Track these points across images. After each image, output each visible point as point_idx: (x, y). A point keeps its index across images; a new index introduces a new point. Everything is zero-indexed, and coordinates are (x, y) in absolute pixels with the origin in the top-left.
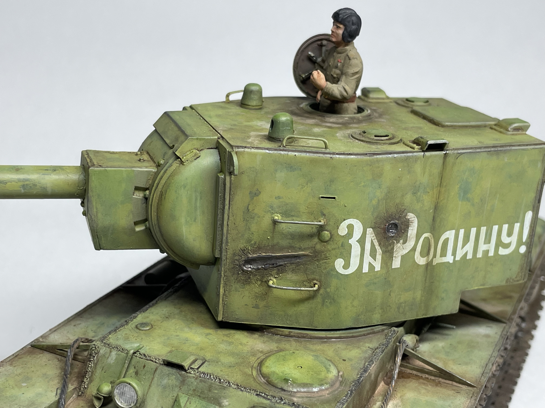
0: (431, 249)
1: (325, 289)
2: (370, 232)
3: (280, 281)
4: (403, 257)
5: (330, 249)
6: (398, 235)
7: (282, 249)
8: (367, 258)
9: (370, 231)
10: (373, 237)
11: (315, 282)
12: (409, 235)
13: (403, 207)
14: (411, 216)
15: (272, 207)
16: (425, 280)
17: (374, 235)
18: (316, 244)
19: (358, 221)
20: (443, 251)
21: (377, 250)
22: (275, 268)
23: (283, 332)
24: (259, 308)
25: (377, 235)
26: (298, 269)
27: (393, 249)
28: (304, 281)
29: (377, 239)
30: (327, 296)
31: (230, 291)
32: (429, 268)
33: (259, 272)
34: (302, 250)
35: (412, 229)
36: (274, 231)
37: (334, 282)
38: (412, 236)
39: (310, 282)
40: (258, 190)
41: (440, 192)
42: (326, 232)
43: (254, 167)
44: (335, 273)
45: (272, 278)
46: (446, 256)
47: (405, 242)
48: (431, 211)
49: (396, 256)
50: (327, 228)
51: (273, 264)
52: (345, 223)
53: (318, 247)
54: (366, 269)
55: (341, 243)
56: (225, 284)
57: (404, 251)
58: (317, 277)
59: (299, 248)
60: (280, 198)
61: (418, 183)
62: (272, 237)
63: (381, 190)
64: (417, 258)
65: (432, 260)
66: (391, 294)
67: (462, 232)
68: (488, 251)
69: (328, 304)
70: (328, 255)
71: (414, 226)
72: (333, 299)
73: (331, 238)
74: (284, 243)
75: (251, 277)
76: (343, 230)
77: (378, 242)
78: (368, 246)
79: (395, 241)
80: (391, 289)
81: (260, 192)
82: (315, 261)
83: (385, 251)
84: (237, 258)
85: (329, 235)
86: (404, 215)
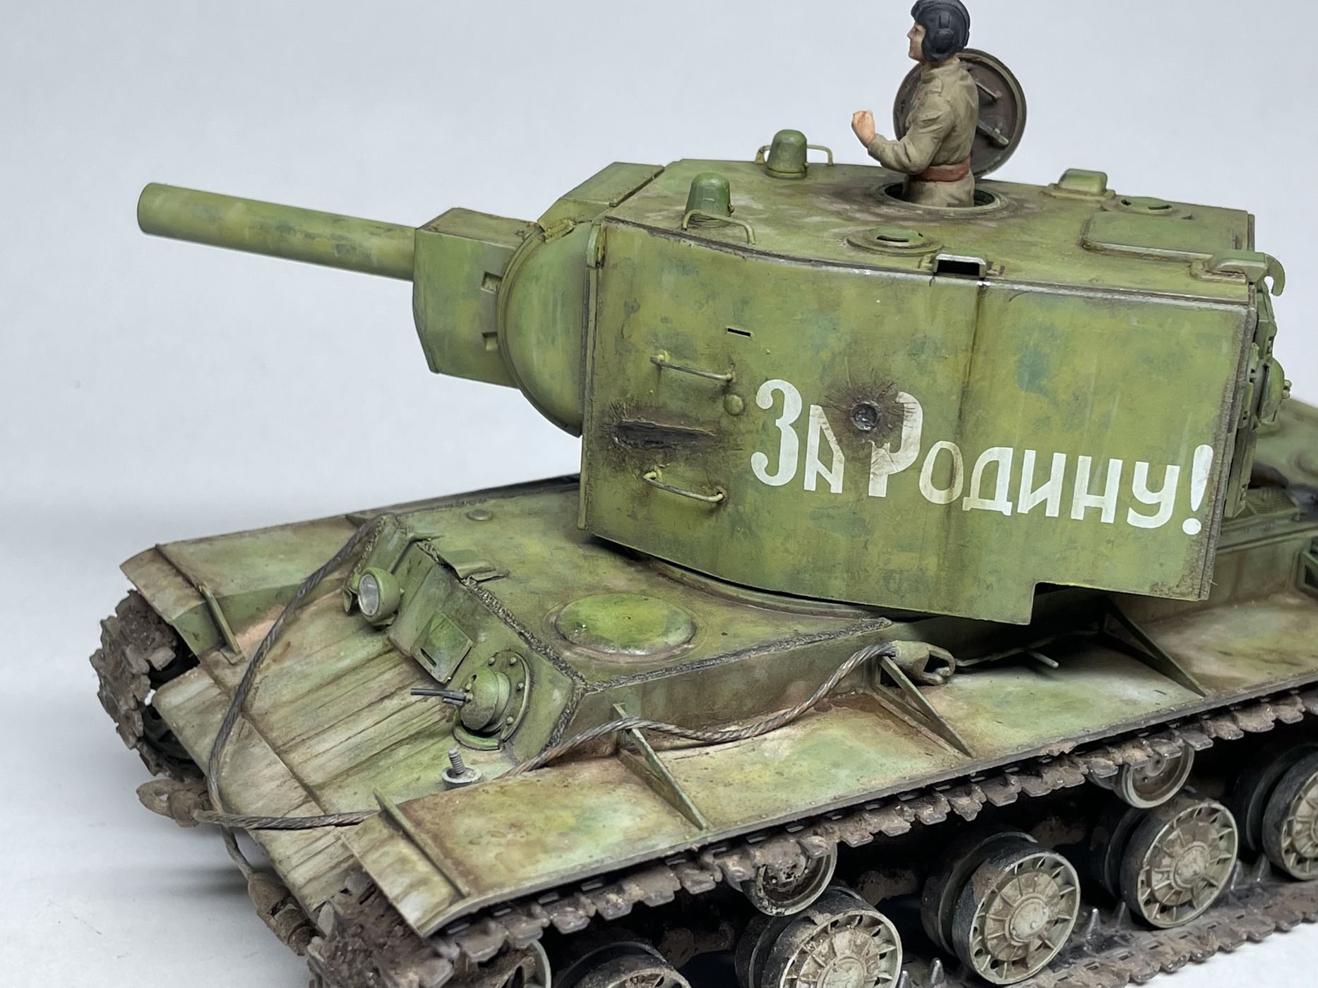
0: (958, 477)
1: (736, 505)
2: (818, 412)
3: (668, 475)
4: (891, 478)
5: (744, 431)
6: (880, 432)
7: (671, 416)
8: (814, 466)
9: (816, 410)
10: (824, 423)
11: (720, 488)
12: (903, 437)
13: (888, 378)
14: (905, 398)
15: (656, 336)
16: (947, 538)
17: (825, 420)
18: (721, 416)
19: (793, 387)
20: (988, 486)
21: (835, 452)
22: (660, 450)
23: (673, 572)
24: (637, 520)
25: (833, 421)
26: (694, 459)
27: (869, 456)
28: (703, 484)
29: (833, 430)
30: (738, 520)
31: (596, 480)
32: (953, 514)
33: (637, 453)
34: (701, 425)
35: (909, 425)
36: (659, 380)
37: (751, 496)
38: (910, 440)
39: (713, 486)
40: (635, 301)
41: (971, 362)
42: (735, 397)
43: (630, 259)
44: (752, 479)
45: (656, 468)
46: (993, 499)
47: (896, 448)
48: (954, 397)
49: (876, 472)
50: (738, 389)
51: (657, 443)
52: (767, 385)
53: (725, 423)
54: (810, 484)
55: (761, 424)
56: (590, 464)
57: (894, 466)
58: (723, 481)
59: (696, 420)
60: (667, 322)
61: (920, 335)
62: (657, 392)
63: (839, 335)
64: (925, 486)
65: (960, 499)
66: (869, 547)
67: (1030, 456)
68: (1099, 511)
69: (740, 535)
70: (739, 442)
71: (915, 421)
72: (750, 529)
73: (744, 409)
74: (675, 405)
75: (627, 459)
76: (764, 399)
77: (835, 435)
78: (814, 440)
79: (873, 443)
80: (868, 537)
81: (639, 306)
82: (720, 448)
83: (853, 458)
84: (606, 419)
85: (741, 403)
86: (890, 393)
